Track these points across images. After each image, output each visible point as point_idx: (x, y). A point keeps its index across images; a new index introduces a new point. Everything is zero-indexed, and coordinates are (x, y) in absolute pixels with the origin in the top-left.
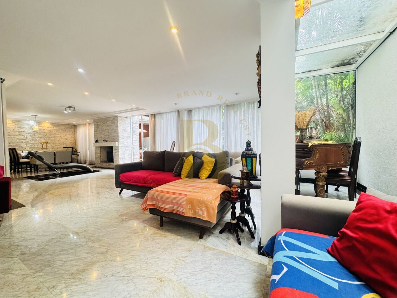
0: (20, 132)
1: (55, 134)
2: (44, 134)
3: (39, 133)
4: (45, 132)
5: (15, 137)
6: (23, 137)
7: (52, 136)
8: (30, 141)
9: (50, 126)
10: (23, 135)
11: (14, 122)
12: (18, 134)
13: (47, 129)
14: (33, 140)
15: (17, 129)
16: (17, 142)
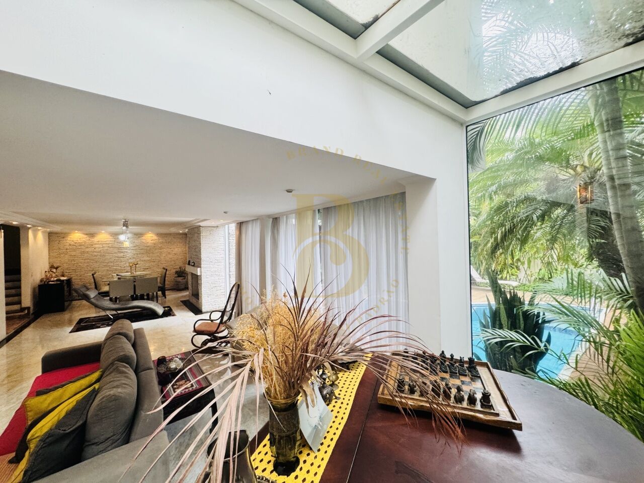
0: (119, 248)
1: (161, 248)
2: (148, 250)
3: (141, 248)
4: (148, 246)
5: (115, 254)
6: (122, 254)
7: (157, 251)
8: (130, 258)
9: (155, 237)
10: (122, 252)
11: (113, 235)
12: (116, 251)
13: (151, 242)
14: (134, 258)
15: (116, 245)
16: (115, 261)
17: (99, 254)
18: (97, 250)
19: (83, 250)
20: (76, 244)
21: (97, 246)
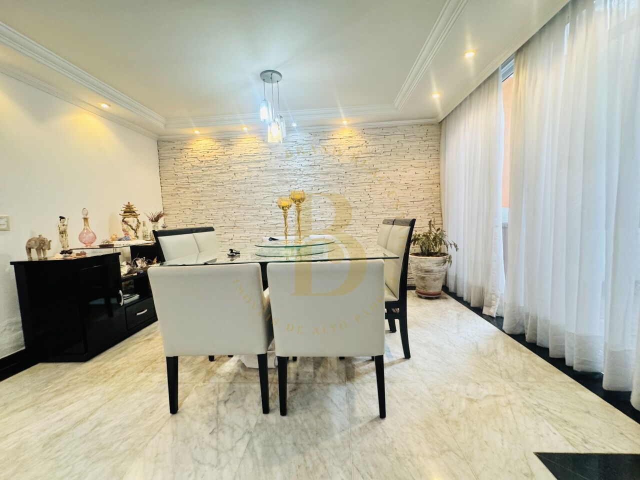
1: (371, 169)
2: (339, 174)
3: (325, 170)
4: (341, 166)
5: (272, 188)
7: (362, 178)
9: (357, 140)
13: (347, 152)
17: (243, 187)
18: (238, 177)
19: (214, 179)
20: (202, 164)
21: (238, 168)
